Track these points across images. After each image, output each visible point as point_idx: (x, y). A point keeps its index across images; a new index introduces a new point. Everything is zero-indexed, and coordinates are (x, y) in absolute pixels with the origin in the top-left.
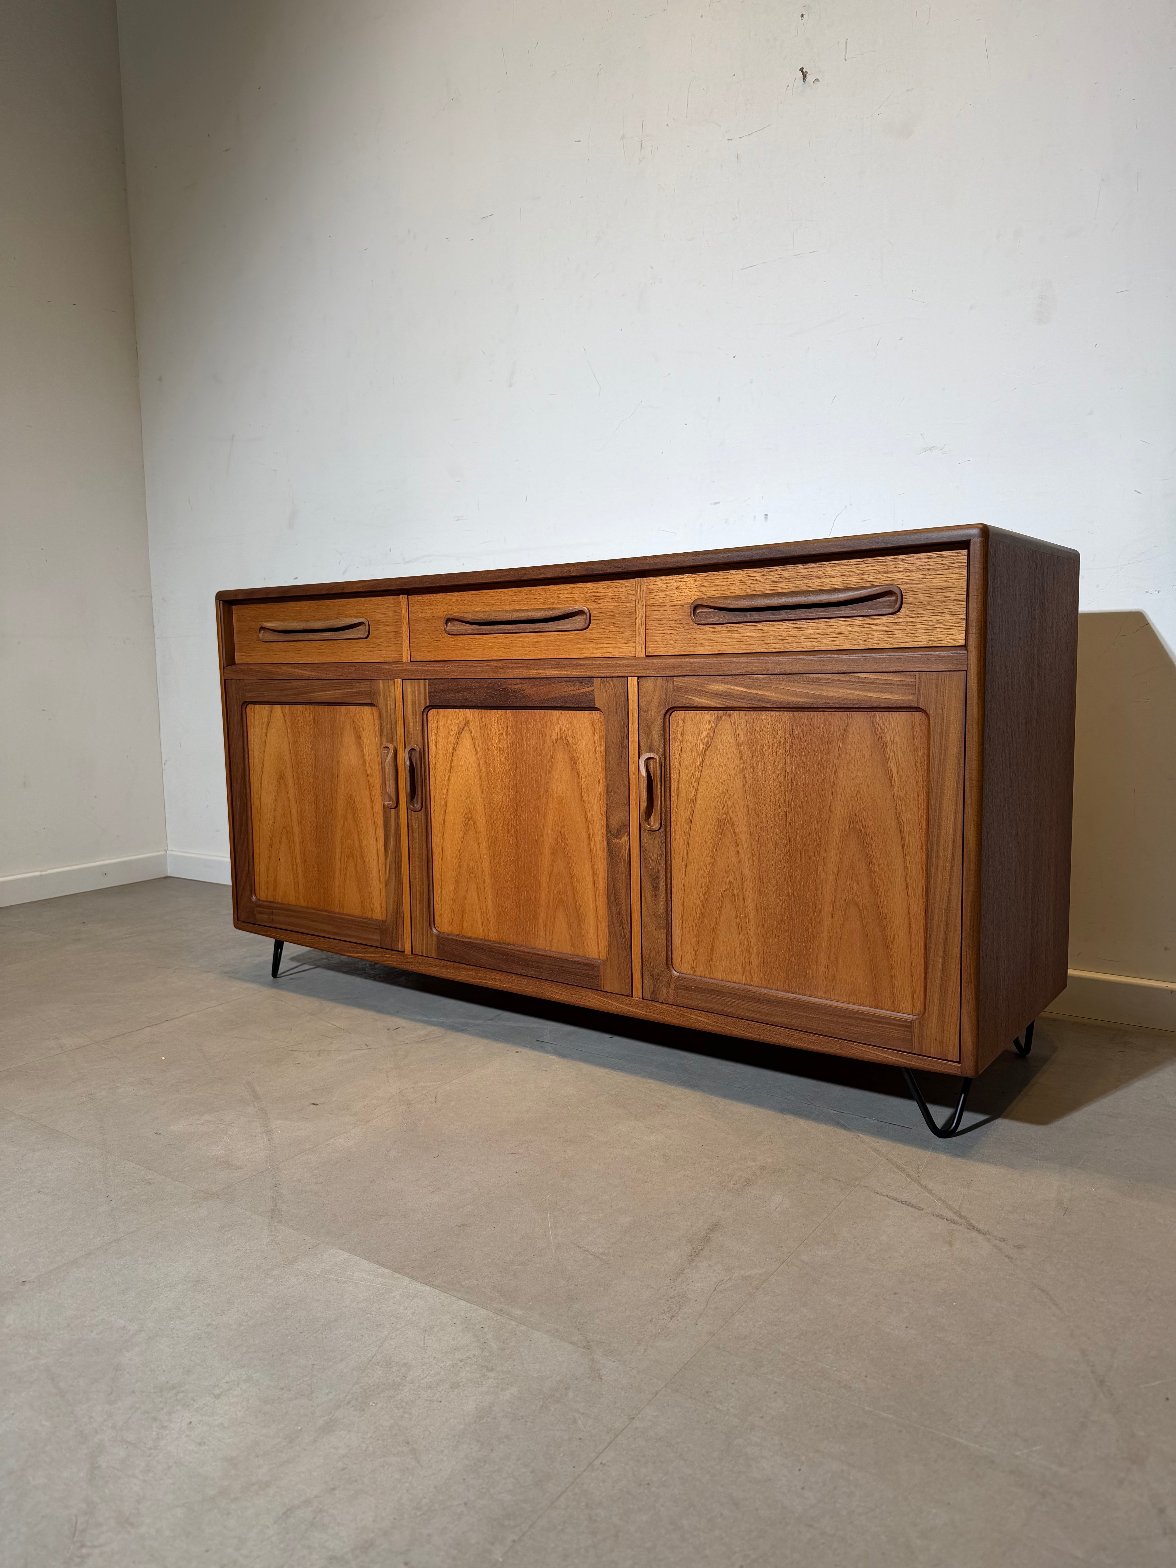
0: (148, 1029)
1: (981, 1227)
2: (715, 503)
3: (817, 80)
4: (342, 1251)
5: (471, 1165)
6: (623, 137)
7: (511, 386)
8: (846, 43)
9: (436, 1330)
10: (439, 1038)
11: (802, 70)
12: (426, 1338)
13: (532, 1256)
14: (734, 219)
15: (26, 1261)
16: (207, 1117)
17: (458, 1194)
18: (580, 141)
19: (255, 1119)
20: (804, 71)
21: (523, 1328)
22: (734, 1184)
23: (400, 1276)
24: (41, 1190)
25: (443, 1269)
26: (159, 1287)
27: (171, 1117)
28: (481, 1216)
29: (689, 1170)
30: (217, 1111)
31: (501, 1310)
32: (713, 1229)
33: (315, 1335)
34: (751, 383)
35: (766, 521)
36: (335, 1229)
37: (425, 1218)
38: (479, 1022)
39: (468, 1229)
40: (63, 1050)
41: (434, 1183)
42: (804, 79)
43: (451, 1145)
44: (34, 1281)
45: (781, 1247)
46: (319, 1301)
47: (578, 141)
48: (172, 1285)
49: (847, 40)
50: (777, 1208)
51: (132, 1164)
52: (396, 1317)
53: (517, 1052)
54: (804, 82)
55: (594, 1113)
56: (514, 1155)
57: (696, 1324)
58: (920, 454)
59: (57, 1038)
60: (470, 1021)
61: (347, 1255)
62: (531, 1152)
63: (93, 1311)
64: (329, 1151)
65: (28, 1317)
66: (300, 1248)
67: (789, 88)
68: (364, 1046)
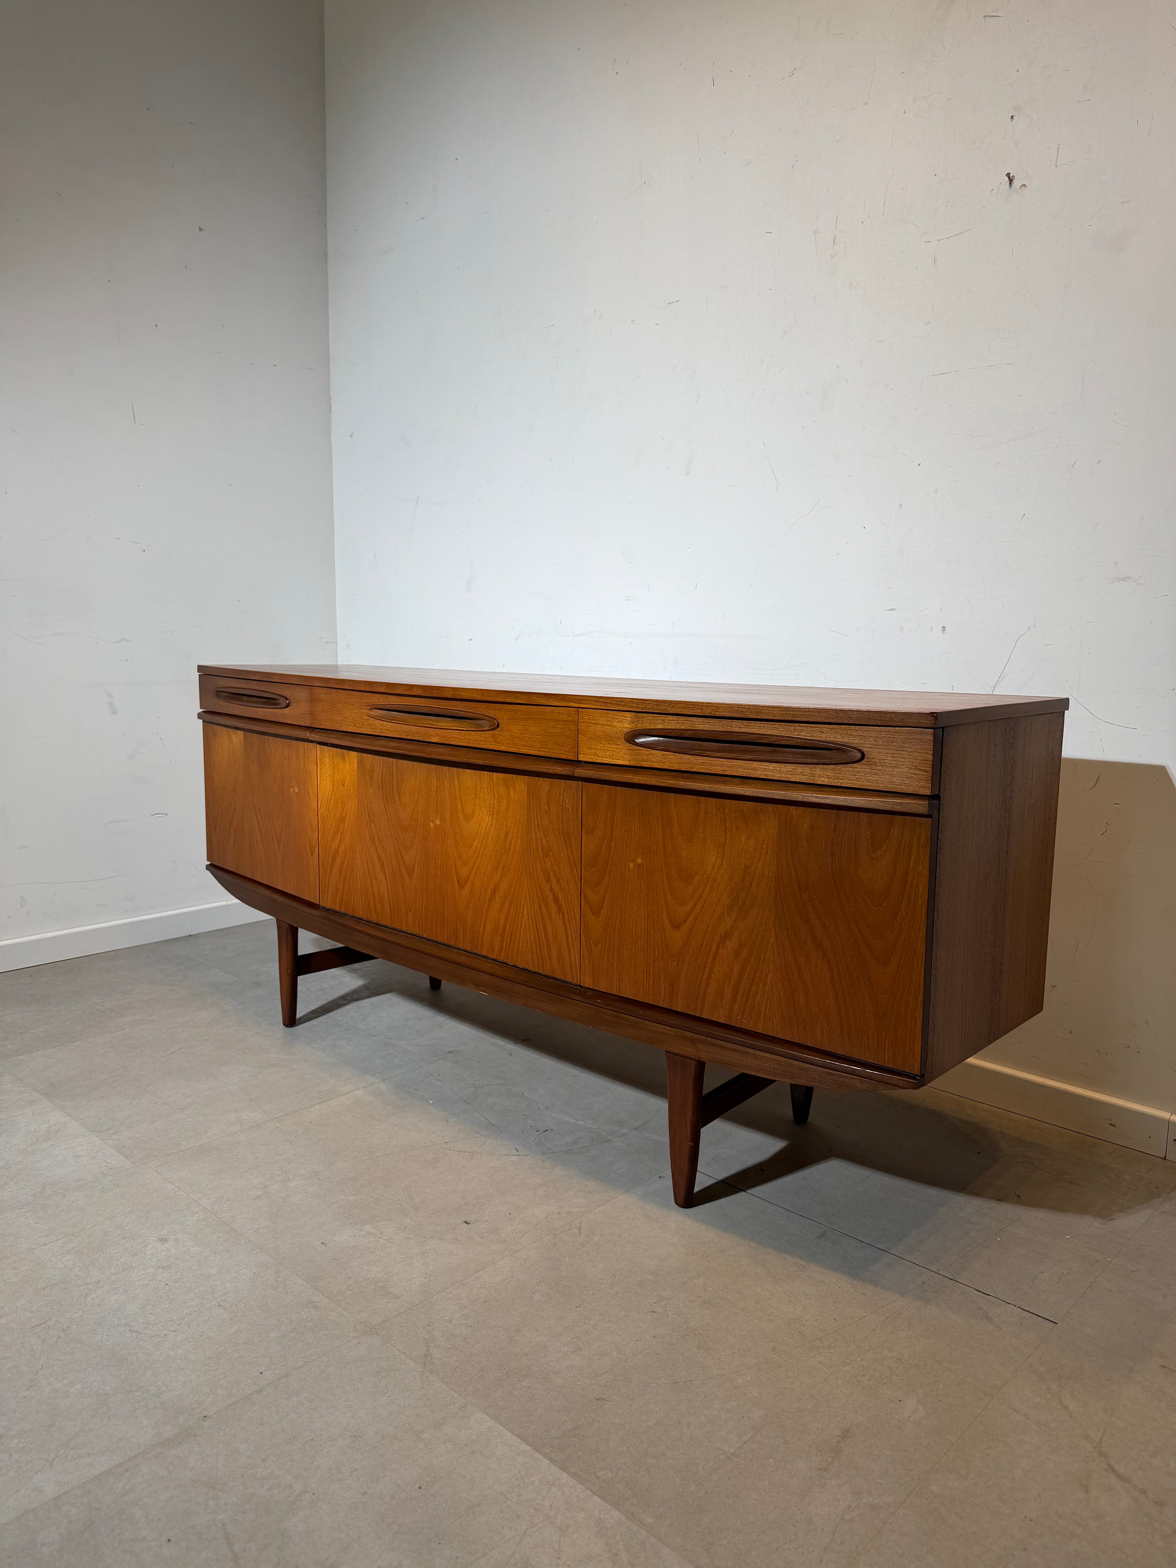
0: (319, 1106)
1: (1121, 1470)
2: (892, 610)
3: (1024, 185)
4: (487, 1417)
5: (611, 1321)
6: (816, 232)
7: (687, 474)
8: (1058, 148)
9: (570, 1530)
10: (585, 1149)
11: (1008, 175)
12: (562, 1539)
13: (665, 1448)
14: (927, 324)
15: (207, 1390)
16: (368, 1228)
17: (597, 1358)
18: (771, 233)
19: (411, 1236)
20: (1011, 176)
21: (653, 1540)
22: (869, 1380)
23: (540, 1456)
24: (221, 1303)
25: (581, 1453)
26: (321, 1440)
27: (336, 1224)
28: (618, 1389)
29: (824, 1356)
30: (378, 1221)
31: (633, 1515)
32: (844, 1437)
33: (459, 1520)
34: (936, 492)
35: (943, 633)
36: (481, 1388)
37: (565, 1385)
38: (625, 1130)
39: (605, 1404)
40: (241, 1126)
41: (575, 1340)
42: (1010, 184)
43: (593, 1294)
44: (213, 1418)
45: (912, 1470)
46: (464, 1477)
47: (769, 233)
48: (333, 1438)
49: (1059, 145)
50: (910, 1417)
51: (301, 1281)
52: (535, 1509)
53: (660, 1177)
54: (1010, 187)
55: (734, 1269)
56: (652, 1313)
57: (821, 1561)
58: (1113, 583)
59: (237, 1110)
60: (616, 1128)
61: (491, 1422)
62: (669, 1312)
63: (264, 1460)
64: (478, 1285)
65: (208, 1460)
66: (449, 1408)
67: (993, 192)
68: (514, 1151)
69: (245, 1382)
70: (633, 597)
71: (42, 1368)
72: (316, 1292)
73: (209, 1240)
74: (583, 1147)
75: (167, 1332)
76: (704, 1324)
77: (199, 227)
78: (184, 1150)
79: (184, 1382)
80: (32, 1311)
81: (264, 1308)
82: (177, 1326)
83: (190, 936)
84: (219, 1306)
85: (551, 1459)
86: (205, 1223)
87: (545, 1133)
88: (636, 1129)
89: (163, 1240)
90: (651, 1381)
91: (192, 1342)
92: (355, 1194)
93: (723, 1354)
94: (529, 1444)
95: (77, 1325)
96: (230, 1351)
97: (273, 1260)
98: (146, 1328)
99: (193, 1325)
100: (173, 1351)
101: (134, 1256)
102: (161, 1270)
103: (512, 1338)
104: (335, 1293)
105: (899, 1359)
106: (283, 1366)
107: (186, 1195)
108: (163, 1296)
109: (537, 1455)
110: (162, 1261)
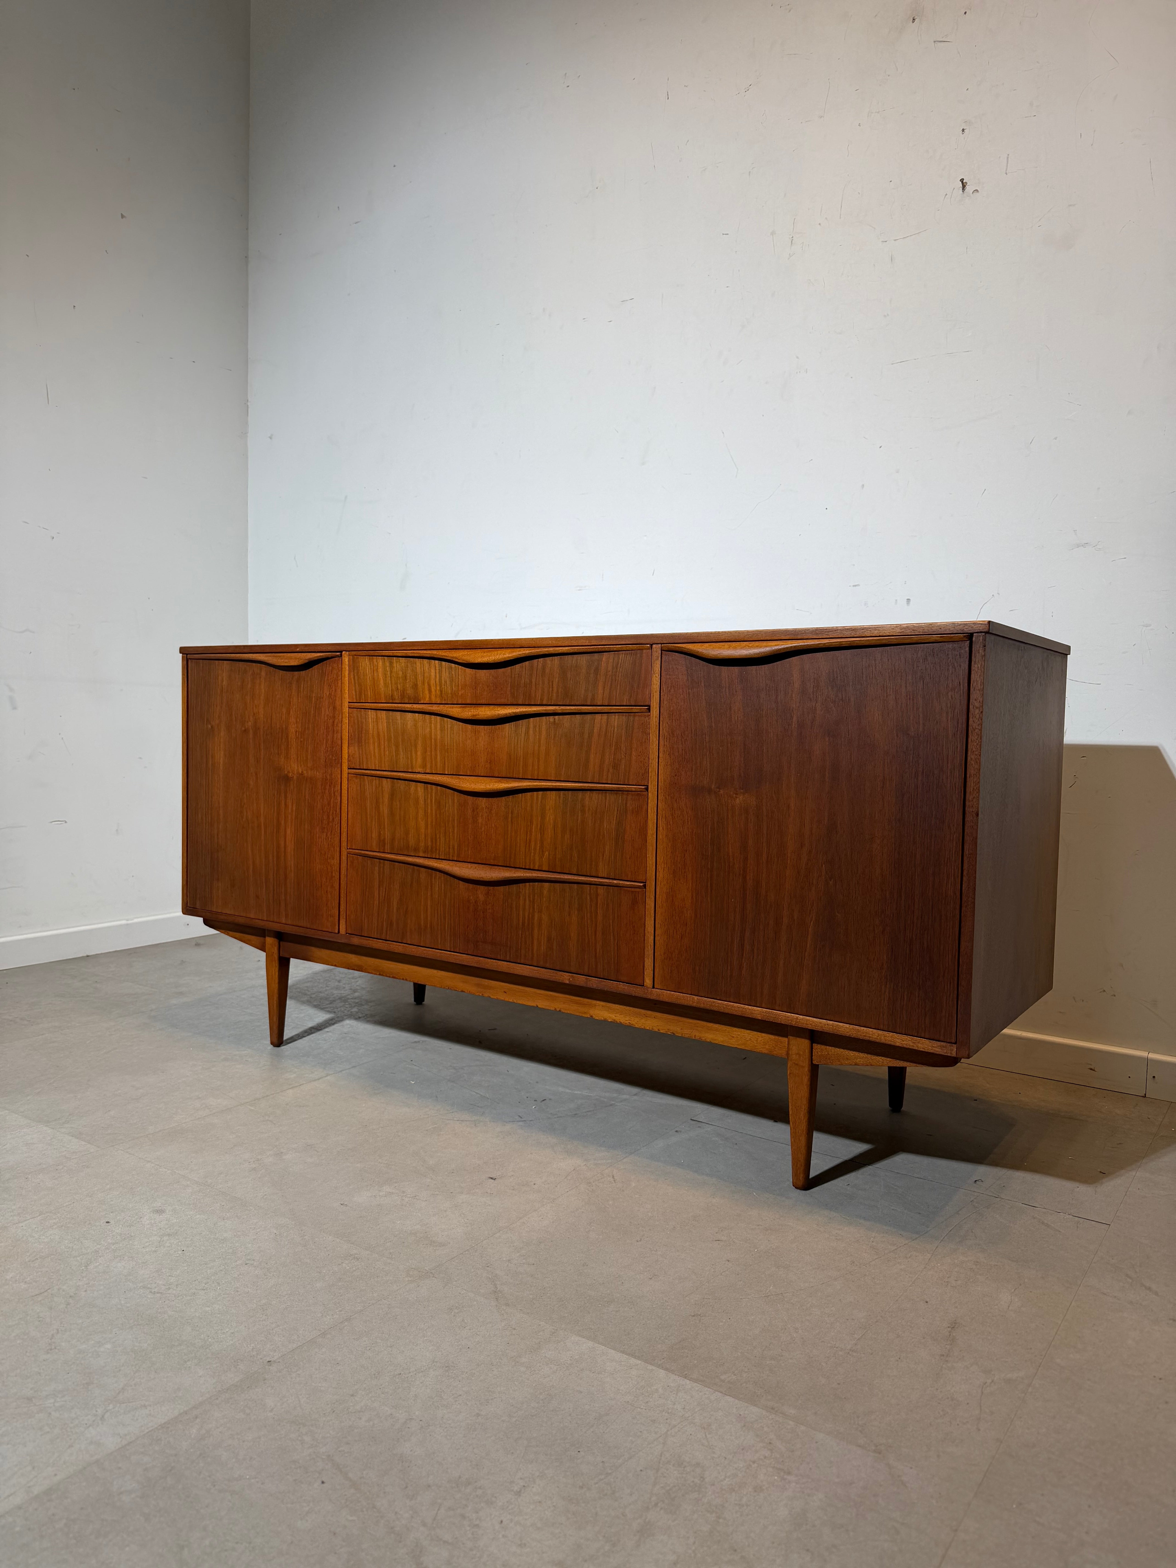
0: (291, 1091)
2: (855, 586)
3: (977, 191)
4: (584, 1339)
5: (679, 1250)
6: (773, 233)
7: (643, 464)
8: (1008, 158)
9: (713, 1427)
10: (590, 1113)
11: (962, 180)
12: (708, 1436)
13: (780, 1350)
14: (885, 316)
15: (262, 1339)
16: (387, 1189)
17: (677, 1282)
18: (728, 234)
19: (437, 1193)
20: (964, 181)
21: (803, 1428)
22: (956, 1281)
23: (654, 1368)
24: (247, 1262)
25: (696, 1362)
26: (410, 1372)
27: (351, 1187)
28: (711, 1306)
29: (905, 1264)
30: (396, 1183)
31: (772, 1408)
32: (953, 1327)
33: (592, 1430)
34: (898, 471)
35: (908, 605)
36: (567, 1315)
37: (654, 1306)
38: (625, 1096)
39: (703, 1319)
40: (211, 1111)
41: (648, 1268)
42: (963, 189)
43: (650, 1229)
44: (279, 1362)
45: (1031, 1349)
46: (581, 1392)
47: (726, 234)
48: (422, 1370)
49: (1008, 155)
50: (1009, 1307)
51: (331, 1237)
52: (668, 1413)
53: (676, 1131)
54: (963, 192)
57: (979, 1430)
58: (1072, 549)
59: (200, 1098)
60: (615, 1095)
61: (590, 1344)
63: (352, 1395)
64: (527, 1230)
65: (287, 1400)
66: (539, 1334)
67: (947, 196)
68: (517, 1117)
69: (303, 1329)
70: (586, 587)
71: (58, 1332)
72: (352, 1245)
73: (213, 1208)
74: (588, 1112)
76: (774, 1247)
77: (121, 214)
78: (153, 1133)
79: (232, 1333)
80: (25, 1282)
81: (299, 1263)
82: (204, 1285)
83: (88, 956)
85: (666, 1369)
86: (202, 1194)
87: (544, 1101)
89: (160, 1211)
90: (741, 1297)
92: (360, 1162)
93: (804, 1269)
94: (638, 1358)
95: (86, 1291)
96: (275, 1302)
97: (292, 1222)
98: (169, 1289)
99: (223, 1282)
100: (209, 1307)
101: (130, 1227)
102: (165, 1238)
103: (581, 1271)
104: (374, 1245)
105: (978, 1262)
106: (341, 1311)
107: (170, 1171)
108: (177, 1260)
109: (650, 1367)
110: (164, 1229)
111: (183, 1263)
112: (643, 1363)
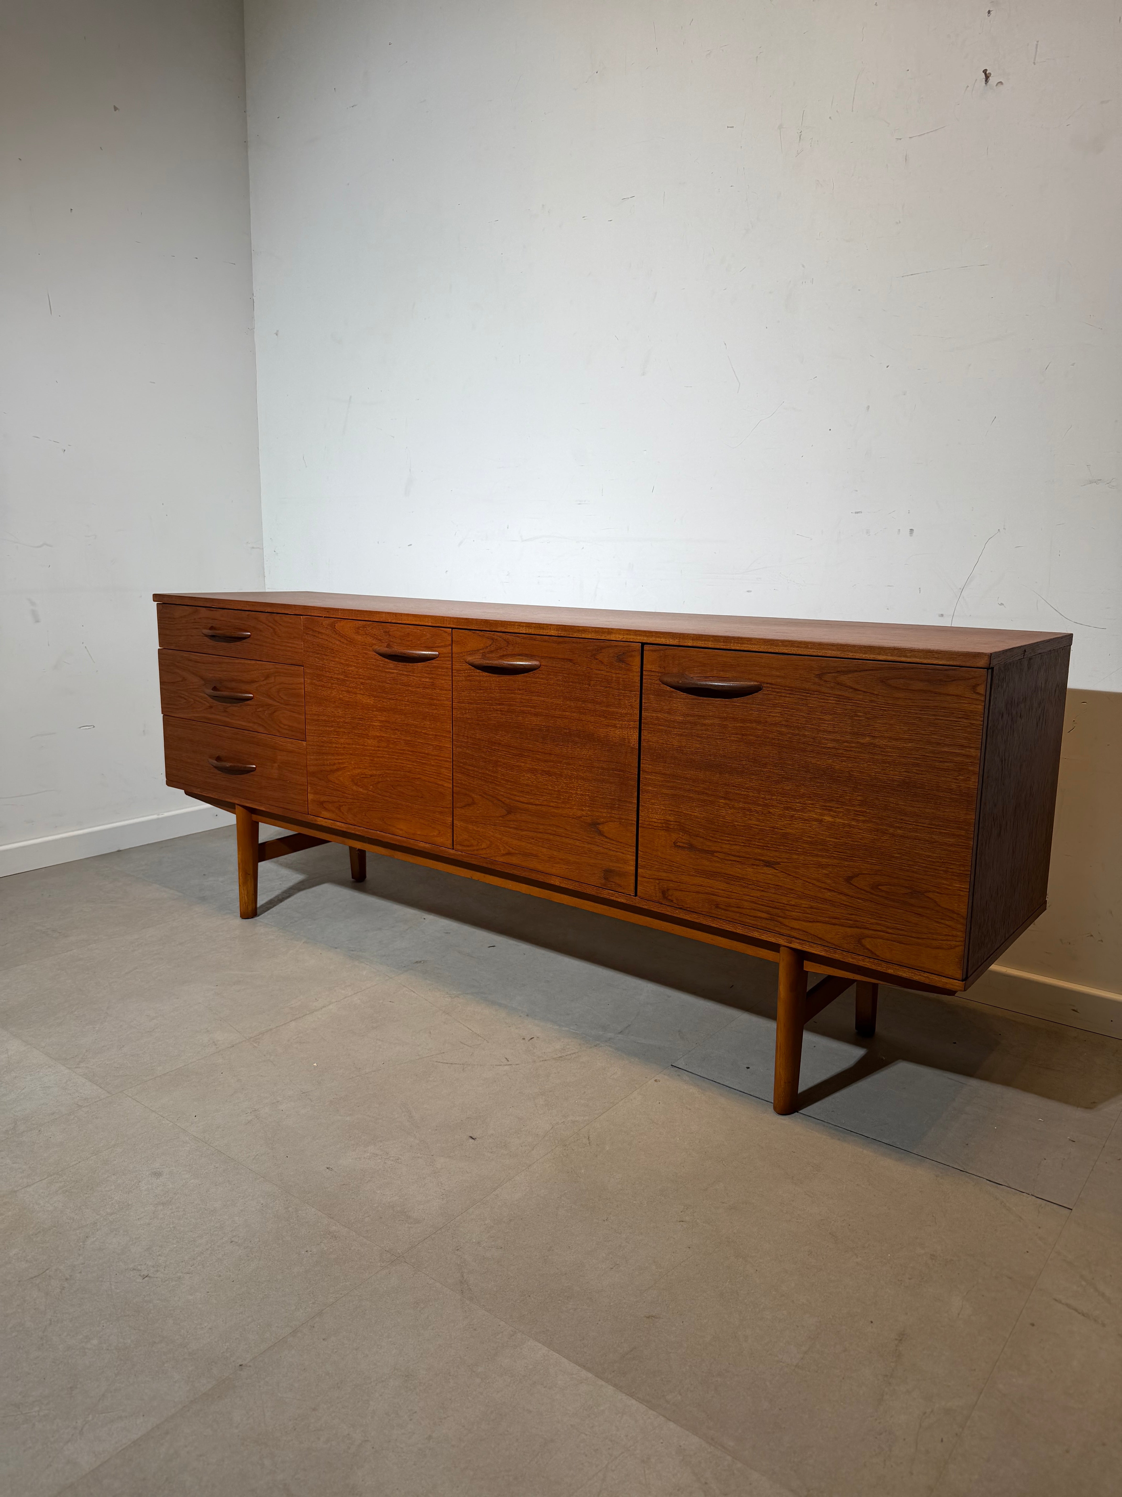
0: (293, 1024)
2: (857, 513)
3: (1001, 83)
4: (540, 1344)
5: (641, 1234)
6: (781, 127)
7: (643, 374)
8: (1037, 45)
9: (653, 1461)
10: (574, 1056)
11: (985, 71)
12: (647, 1472)
13: (728, 1364)
14: (897, 223)
15: (237, 1337)
16: (372, 1149)
17: (637, 1273)
18: (733, 127)
19: (419, 1155)
20: (987, 72)
21: (739, 1465)
23: (603, 1383)
24: (233, 1239)
25: (644, 1377)
26: (371, 1382)
27: (338, 1146)
28: (666, 1305)
29: (860, 1257)
30: (381, 1141)
31: (712, 1439)
32: (901, 1340)
33: (536, 1460)
34: (904, 395)
35: (911, 536)
36: (527, 1313)
37: (612, 1304)
38: (610, 1035)
39: (657, 1322)
40: (217, 1048)
41: (611, 1255)
42: (986, 81)
43: (617, 1206)
44: (250, 1366)
45: (975, 1370)
46: (531, 1412)
47: (731, 127)
48: (383, 1379)
49: (1038, 42)
50: (959, 1314)
51: (313, 1209)
52: (611, 1441)
53: (656, 1081)
54: (986, 84)
55: (751, 1172)
56: (681, 1223)
57: (912, 1474)
58: (1085, 485)
59: (208, 1031)
60: (601, 1033)
61: (545, 1350)
62: (698, 1221)
63: (314, 1410)
64: (499, 1204)
65: (253, 1414)
66: (498, 1337)
67: (968, 89)
68: (504, 1060)
69: (277, 1325)
70: (585, 501)
71: (50, 1324)
72: (332, 1220)
73: (207, 1171)
74: (572, 1054)
75: (181, 1275)
76: (735, 1231)
77: (114, 106)
78: (160, 1076)
79: (210, 1329)
80: (27, 1261)
81: (281, 1241)
82: (190, 1267)
84: (232, 1242)
85: (615, 1385)
86: (198, 1153)
87: (531, 1040)
88: (621, 1033)
89: (158, 1174)
90: (697, 1295)
91: (210, 1284)
92: (350, 1114)
93: (761, 1261)
94: (589, 1370)
95: (80, 1272)
96: (253, 1291)
97: (279, 1189)
98: (157, 1271)
99: (208, 1265)
100: (191, 1295)
101: (129, 1193)
102: (160, 1207)
103: (546, 1257)
104: (352, 1221)
105: (934, 1255)
106: (313, 1304)
107: (172, 1123)
108: (168, 1236)
109: (601, 1382)
110: (160, 1197)
111: (173, 1239)
112: (594, 1376)
